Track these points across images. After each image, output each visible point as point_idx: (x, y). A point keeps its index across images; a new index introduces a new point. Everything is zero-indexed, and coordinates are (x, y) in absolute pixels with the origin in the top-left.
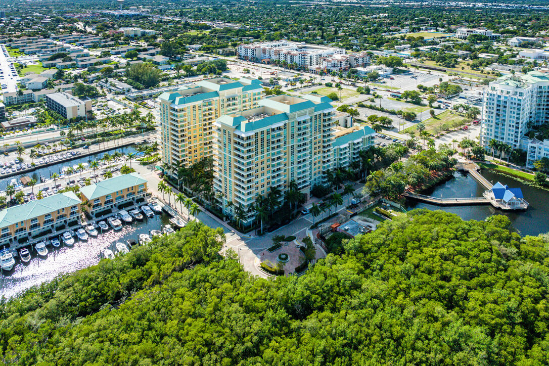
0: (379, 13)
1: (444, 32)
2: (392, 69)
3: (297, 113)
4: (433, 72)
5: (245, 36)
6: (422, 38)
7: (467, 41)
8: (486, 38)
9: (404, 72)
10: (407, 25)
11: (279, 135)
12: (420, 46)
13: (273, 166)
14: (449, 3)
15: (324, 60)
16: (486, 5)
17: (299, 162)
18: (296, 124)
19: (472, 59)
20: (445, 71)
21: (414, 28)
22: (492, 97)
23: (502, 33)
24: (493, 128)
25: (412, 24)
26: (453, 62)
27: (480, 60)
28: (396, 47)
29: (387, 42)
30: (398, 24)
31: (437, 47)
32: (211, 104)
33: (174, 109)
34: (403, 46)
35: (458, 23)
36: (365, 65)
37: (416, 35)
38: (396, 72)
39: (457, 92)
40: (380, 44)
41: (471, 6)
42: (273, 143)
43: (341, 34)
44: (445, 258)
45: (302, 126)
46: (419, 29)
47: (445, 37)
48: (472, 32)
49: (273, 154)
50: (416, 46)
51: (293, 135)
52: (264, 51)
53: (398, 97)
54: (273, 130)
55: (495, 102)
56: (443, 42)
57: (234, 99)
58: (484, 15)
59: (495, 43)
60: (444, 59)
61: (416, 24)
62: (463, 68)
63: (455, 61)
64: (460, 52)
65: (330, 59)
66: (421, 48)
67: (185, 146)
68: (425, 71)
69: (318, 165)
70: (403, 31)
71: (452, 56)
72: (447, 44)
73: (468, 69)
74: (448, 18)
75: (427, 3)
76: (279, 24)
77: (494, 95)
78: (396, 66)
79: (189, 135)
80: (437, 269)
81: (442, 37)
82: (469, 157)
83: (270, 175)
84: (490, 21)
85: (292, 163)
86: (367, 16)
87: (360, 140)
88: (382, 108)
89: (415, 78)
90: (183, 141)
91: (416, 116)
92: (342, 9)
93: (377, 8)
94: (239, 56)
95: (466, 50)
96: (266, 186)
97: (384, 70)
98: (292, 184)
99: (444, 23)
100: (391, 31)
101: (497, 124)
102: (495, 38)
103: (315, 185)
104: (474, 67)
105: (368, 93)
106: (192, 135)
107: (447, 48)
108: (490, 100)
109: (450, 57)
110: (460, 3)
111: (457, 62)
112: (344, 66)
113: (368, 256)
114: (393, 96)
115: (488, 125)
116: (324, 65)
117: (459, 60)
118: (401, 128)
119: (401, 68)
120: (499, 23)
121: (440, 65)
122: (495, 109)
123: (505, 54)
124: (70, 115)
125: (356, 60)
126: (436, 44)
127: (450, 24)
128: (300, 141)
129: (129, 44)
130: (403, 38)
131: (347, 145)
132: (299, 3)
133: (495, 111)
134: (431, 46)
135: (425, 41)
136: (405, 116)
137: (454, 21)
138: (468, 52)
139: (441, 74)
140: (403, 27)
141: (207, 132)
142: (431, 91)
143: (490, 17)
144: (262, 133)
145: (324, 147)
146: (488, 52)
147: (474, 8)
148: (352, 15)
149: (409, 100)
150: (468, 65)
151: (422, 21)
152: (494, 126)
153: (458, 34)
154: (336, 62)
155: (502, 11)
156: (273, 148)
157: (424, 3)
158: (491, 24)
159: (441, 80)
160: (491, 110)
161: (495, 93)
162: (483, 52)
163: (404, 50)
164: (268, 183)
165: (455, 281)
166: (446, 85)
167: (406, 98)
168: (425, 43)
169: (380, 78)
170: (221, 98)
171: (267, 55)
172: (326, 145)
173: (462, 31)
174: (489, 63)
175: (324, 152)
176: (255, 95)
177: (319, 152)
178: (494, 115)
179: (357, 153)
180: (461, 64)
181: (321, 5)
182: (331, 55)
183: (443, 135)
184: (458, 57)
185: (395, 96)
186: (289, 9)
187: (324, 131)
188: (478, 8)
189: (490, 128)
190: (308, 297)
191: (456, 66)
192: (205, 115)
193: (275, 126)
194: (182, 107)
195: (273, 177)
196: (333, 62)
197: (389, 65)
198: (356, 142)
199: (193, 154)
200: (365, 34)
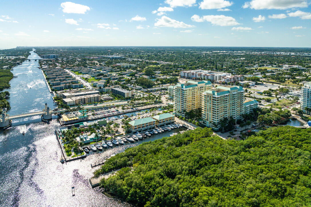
0: (240, 58)
1: (276, 67)
2: (255, 82)
3: (233, 91)
4: (274, 84)
5: (179, 68)
6: (266, 69)
7: (289, 71)
8: (299, 70)
9: (260, 84)
10: (256, 64)
11: (227, 98)
12: (266, 73)
13: (225, 109)
14: (276, 53)
15: (223, 78)
16: (297, 54)
17: (233, 110)
18: (232, 95)
19: (292, 79)
20: (280, 84)
21: (261, 65)
22: (305, 90)
23: (307, 67)
24: (306, 103)
25: (259, 63)
26: (283, 80)
27: (297, 79)
28: (254, 73)
29: (249, 71)
30: (252, 63)
31: (274, 74)
32: (195, 89)
33: (183, 90)
34: (257, 73)
35: (283, 63)
36: (242, 81)
37: (263, 68)
38: (257, 84)
39: (287, 92)
40: (246, 72)
41: (288, 54)
42: (225, 101)
43: (224, 67)
44: (293, 136)
45: (234, 96)
46: (263, 66)
47: (277, 69)
48: (291, 67)
49: (225, 105)
50: (264, 73)
51: (231, 99)
52: (193, 74)
53: (261, 94)
54: (225, 96)
55: (307, 92)
56: (277, 71)
57: (202, 88)
58: (296, 59)
59: (303, 72)
60: (279, 79)
61: (261, 63)
62: (289, 83)
63: (284, 79)
64: (286, 76)
65: (225, 77)
66: (266, 74)
67: (186, 104)
68: (271, 84)
69: (239, 112)
70: (255, 66)
71: (283, 78)
72: (279, 72)
73: (291, 83)
74: (277, 60)
75: (264, 53)
76: (192, 63)
77: (306, 89)
78: (257, 81)
79: (188, 100)
80: (291, 139)
81: (276, 69)
82: (296, 114)
83: (224, 113)
84: (300, 62)
85: (231, 110)
86: (234, 59)
87: (253, 104)
88: (255, 97)
89: (267, 86)
90: (186, 102)
91: (271, 100)
92: (220, 56)
93: (238, 55)
94: (181, 76)
95: (289, 75)
96: (223, 117)
97: (251, 83)
98: (231, 117)
99: (276, 63)
100: (249, 66)
101: (308, 101)
102: (303, 70)
103: (237, 120)
104: (294, 82)
105: (247, 92)
106: (189, 100)
107: (279, 74)
108: (305, 91)
109: (282, 78)
110: (282, 53)
111: (285, 80)
112: (232, 81)
113: (266, 136)
114: (258, 93)
115: (304, 102)
116: (223, 80)
117: (286, 79)
118: (266, 104)
119: (259, 82)
120: (305, 63)
121: (277, 81)
122: (307, 94)
123: (309, 77)
124: (126, 96)
125: (238, 78)
126: (274, 72)
127: (279, 63)
128: (233, 101)
129: (126, 71)
130: (256, 70)
131: (248, 106)
132: (196, 53)
133: (307, 95)
134: (271, 73)
135: (268, 71)
136: (266, 100)
137: (281, 62)
138: (290, 76)
139: (278, 85)
140: (255, 64)
141: (193, 100)
142: (275, 91)
143: (300, 60)
144: (222, 96)
145: (241, 105)
146: (300, 76)
147: (290, 56)
148: (226, 59)
149: (266, 94)
150: (291, 81)
151: (264, 62)
152: (306, 102)
153: (284, 68)
154: (229, 79)
155: (306, 56)
156: (225, 103)
157: (262, 53)
158: (300, 63)
159: (279, 87)
160: (305, 95)
161: (306, 88)
162: (297, 76)
163: (258, 74)
164: (223, 116)
165: (297, 141)
166: (282, 89)
167: (265, 94)
168: (268, 72)
169: (250, 86)
170: (198, 87)
171: (194, 76)
172: (241, 104)
173: (286, 66)
174: (301, 81)
175: (241, 107)
176: (209, 87)
177: (239, 107)
178: (307, 97)
179: (252, 110)
180: (287, 81)
181: (208, 53)
182: (225, 76)
183: (284, 107)
184: (286, 78)
185: (259, 93)
186: (192, 56)
187: (241, 99)
188: (292, 55)
189: (305, 103)
190: (249, 144)
191: (285, 82)
192: (193, 93)
193: (226, 95)
194: (186, 89)
195: (225, 114)
196: (227, 79)
197: (253, 80)
198: (251, 105)
199: (189, 108)
200: (237, 68)
